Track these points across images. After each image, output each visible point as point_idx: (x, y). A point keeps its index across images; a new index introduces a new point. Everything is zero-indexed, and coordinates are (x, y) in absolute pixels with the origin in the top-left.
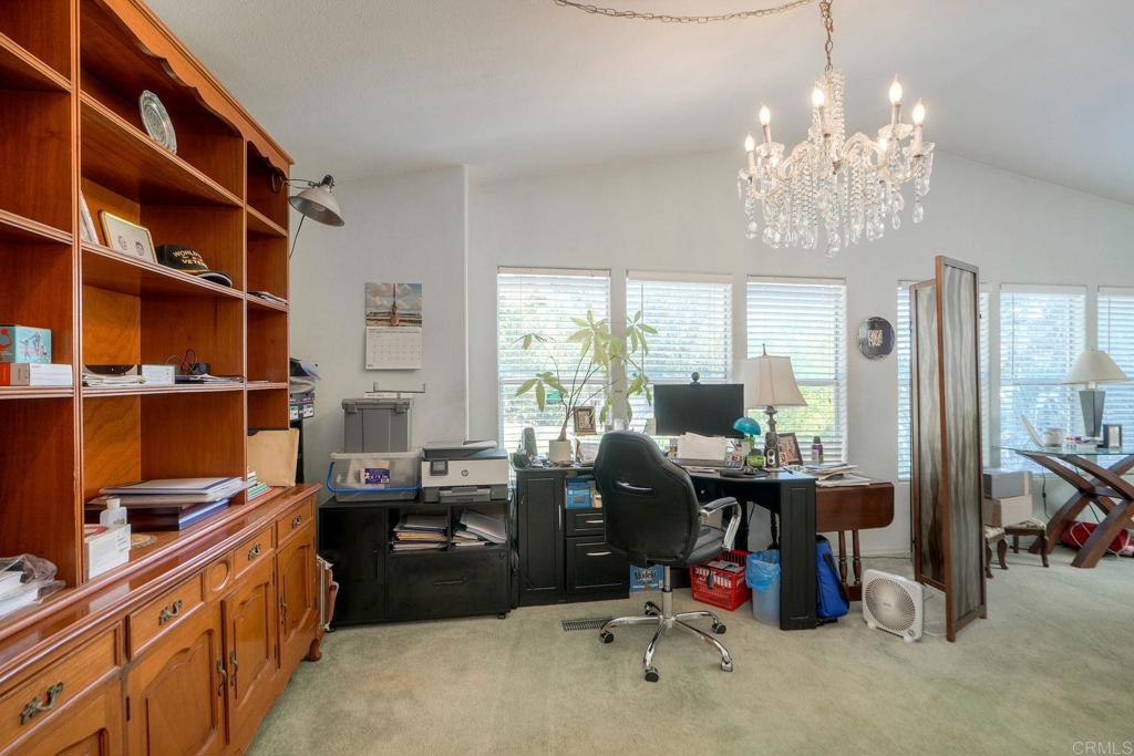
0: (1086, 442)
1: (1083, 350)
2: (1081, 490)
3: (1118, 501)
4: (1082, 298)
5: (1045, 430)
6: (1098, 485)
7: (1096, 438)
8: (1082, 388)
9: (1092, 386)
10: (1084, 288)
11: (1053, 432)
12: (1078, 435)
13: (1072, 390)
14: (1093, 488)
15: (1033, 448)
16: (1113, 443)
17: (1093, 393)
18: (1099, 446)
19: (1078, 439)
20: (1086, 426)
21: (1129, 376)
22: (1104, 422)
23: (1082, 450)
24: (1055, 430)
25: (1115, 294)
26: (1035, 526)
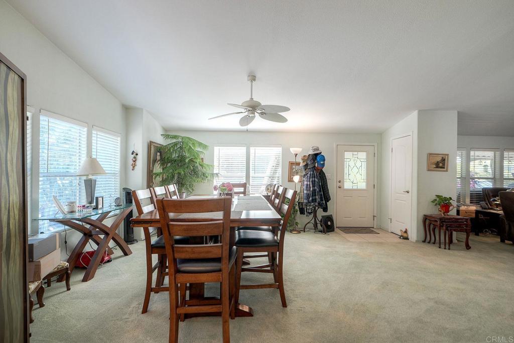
0: (88, 207)
1: (85, 158)
2: (85, 234)
3: (102, 236)
4: (85, 129)
5: (67, 204)
6: (93, 230)
7: (92, 205)
8: (85, 178)
9: (90, 177)
10: (87, 125)
11: (71, 204)
12: (84, 204)
13: (80, 179)
14: (91, 232)
15: (60, 216)
16: (100, 206)
17: (91, 180)
18: (94, 209)
19: (84, 206)
20: (87, 198)
21: (107, 172)
22: (96, 195)
23: (86, 212)
24: (72, 203)
25: (99, 131)
26: (63, 267)
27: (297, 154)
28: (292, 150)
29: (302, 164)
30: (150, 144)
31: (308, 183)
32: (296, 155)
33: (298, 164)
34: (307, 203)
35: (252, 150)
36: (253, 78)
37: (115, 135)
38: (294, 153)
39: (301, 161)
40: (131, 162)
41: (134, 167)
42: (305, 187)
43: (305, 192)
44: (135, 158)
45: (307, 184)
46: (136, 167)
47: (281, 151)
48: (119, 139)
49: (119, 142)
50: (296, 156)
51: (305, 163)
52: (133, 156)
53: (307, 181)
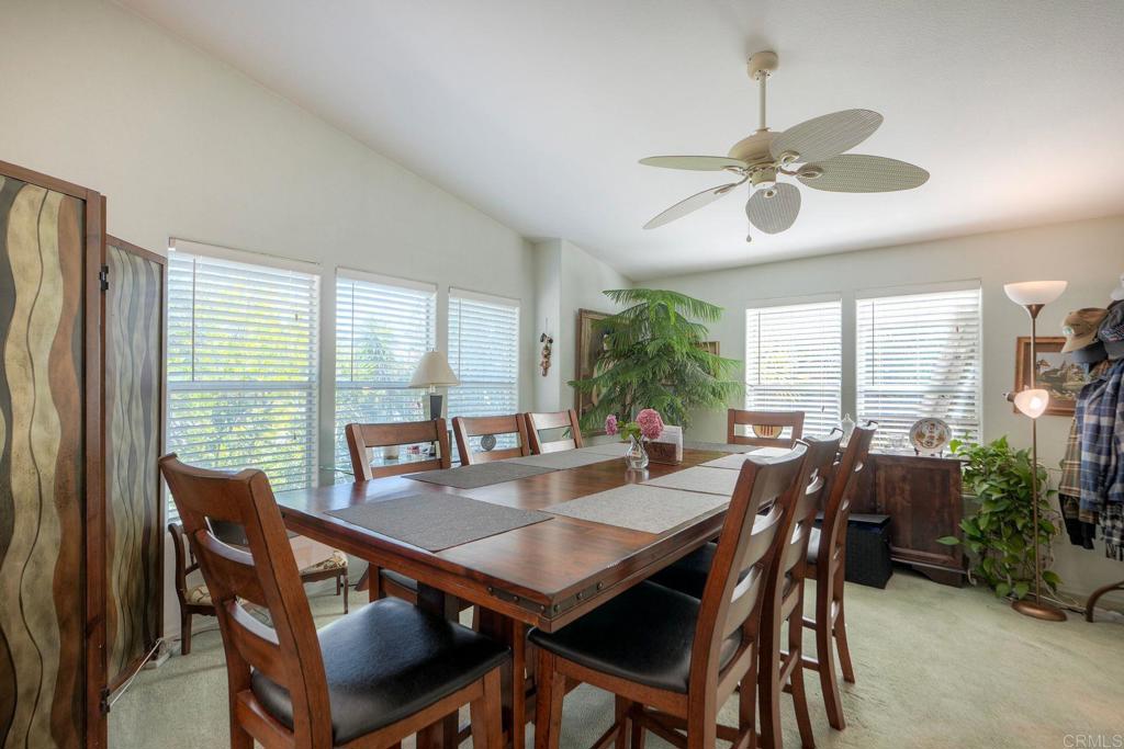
4: (432, 297)
9: (433, 390)
10: (434, 287)
25: (464, 297)
26: (335, 565)
27: (1039, 307)
28: (1010, 290)
29: (1072, 344)
30: (581, 315)
31: (1105, 421)
32: (1035, 310)
33: (1055, 345)
34: (1093, 504)
35: (863, 308)
36: (765, 61)
37: (508, 305)
38: (1023, 304)
39: (1067, 333)
40: (541, 359)
41: (546, 369)
42: (1085, 438)
43: (1086, 456)
44: (547, 348)
45: (1098, 428)
46: (550, 370)
47: (980, 302)
48: (517, 310)
49: (517, 316)
50: (1035, 315)
51: (1088, 340)
52: (543, 345)
53: (1098, 412)
